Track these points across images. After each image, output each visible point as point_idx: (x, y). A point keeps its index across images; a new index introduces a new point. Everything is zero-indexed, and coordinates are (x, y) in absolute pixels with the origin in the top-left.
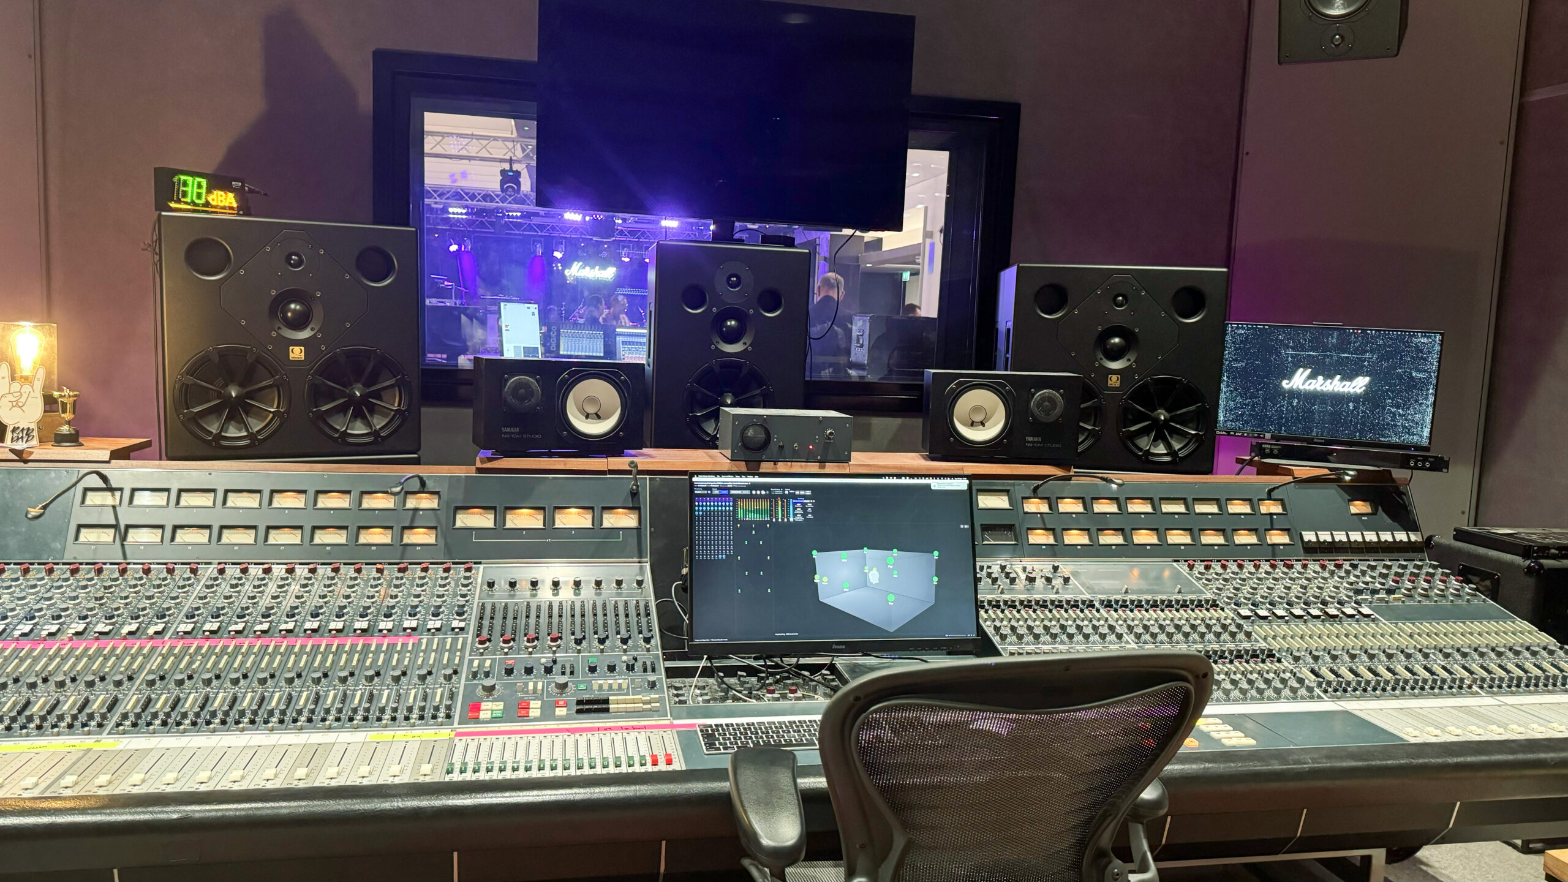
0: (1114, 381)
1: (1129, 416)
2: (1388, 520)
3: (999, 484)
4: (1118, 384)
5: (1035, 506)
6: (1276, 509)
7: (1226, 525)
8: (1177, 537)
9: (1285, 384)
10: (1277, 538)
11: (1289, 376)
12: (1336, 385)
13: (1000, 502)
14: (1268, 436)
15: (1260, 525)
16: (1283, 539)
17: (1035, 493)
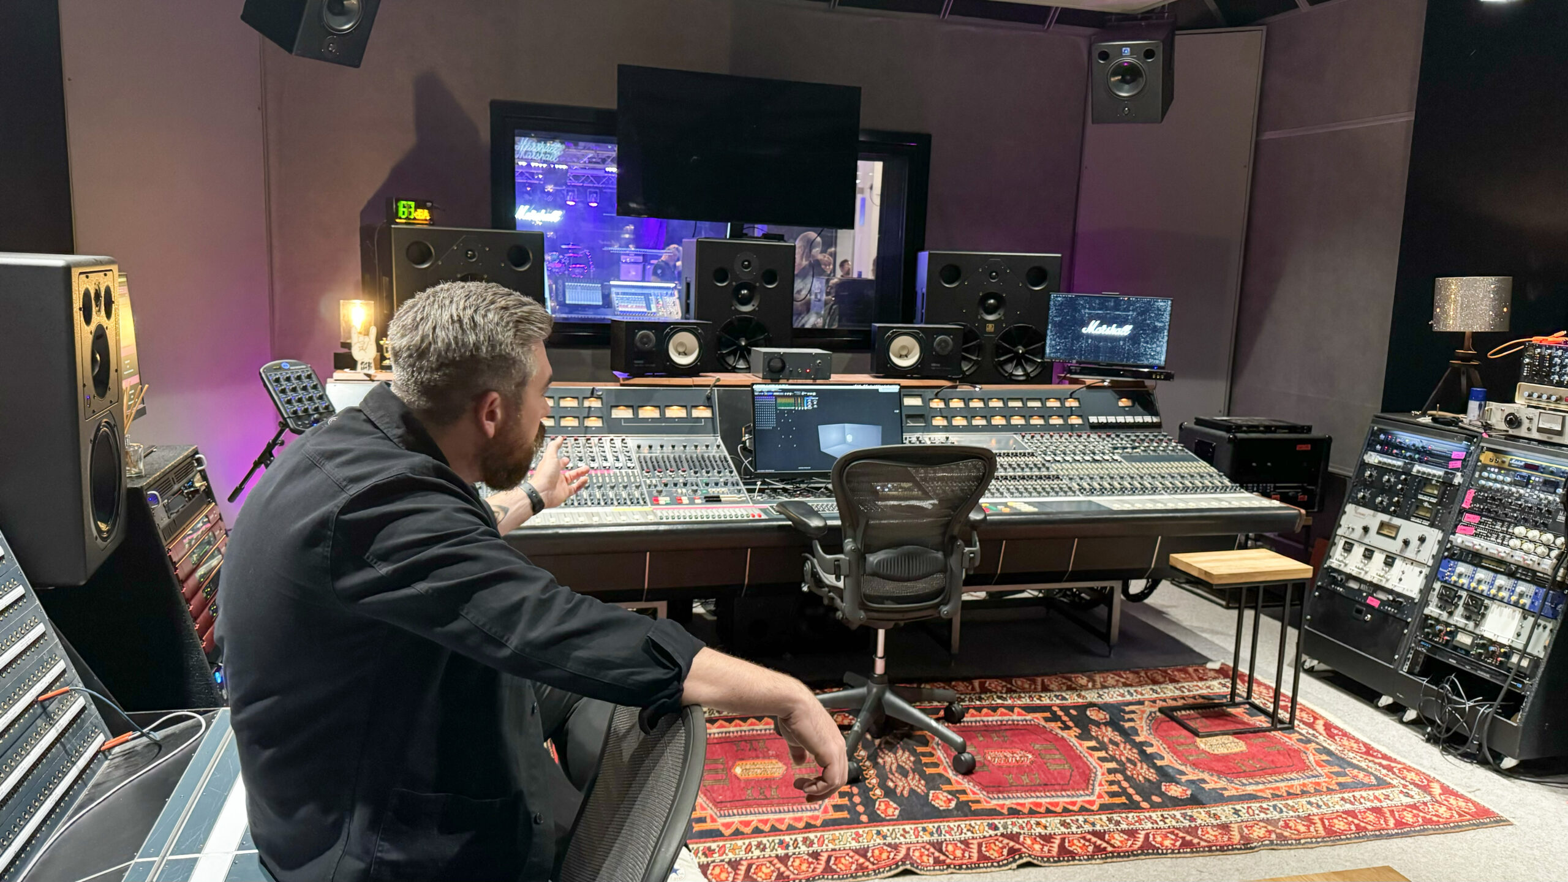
0: (990, 328)
1: (999, 351)
2: (1140, 409)
3: (916, 391)
4: (993, 330)
5: (937, 404)
6: (1075, 404)
7: (1045, 414)
8: (1017, 421)
9: (1084, 330)
10: (1075, 420)
11: (1087, 325)
12: (1113, 331)
13: (916, 402)
14: (1074, 361)
15: (1064, 413)
16: (1079, 421)
17: (937, 396)
